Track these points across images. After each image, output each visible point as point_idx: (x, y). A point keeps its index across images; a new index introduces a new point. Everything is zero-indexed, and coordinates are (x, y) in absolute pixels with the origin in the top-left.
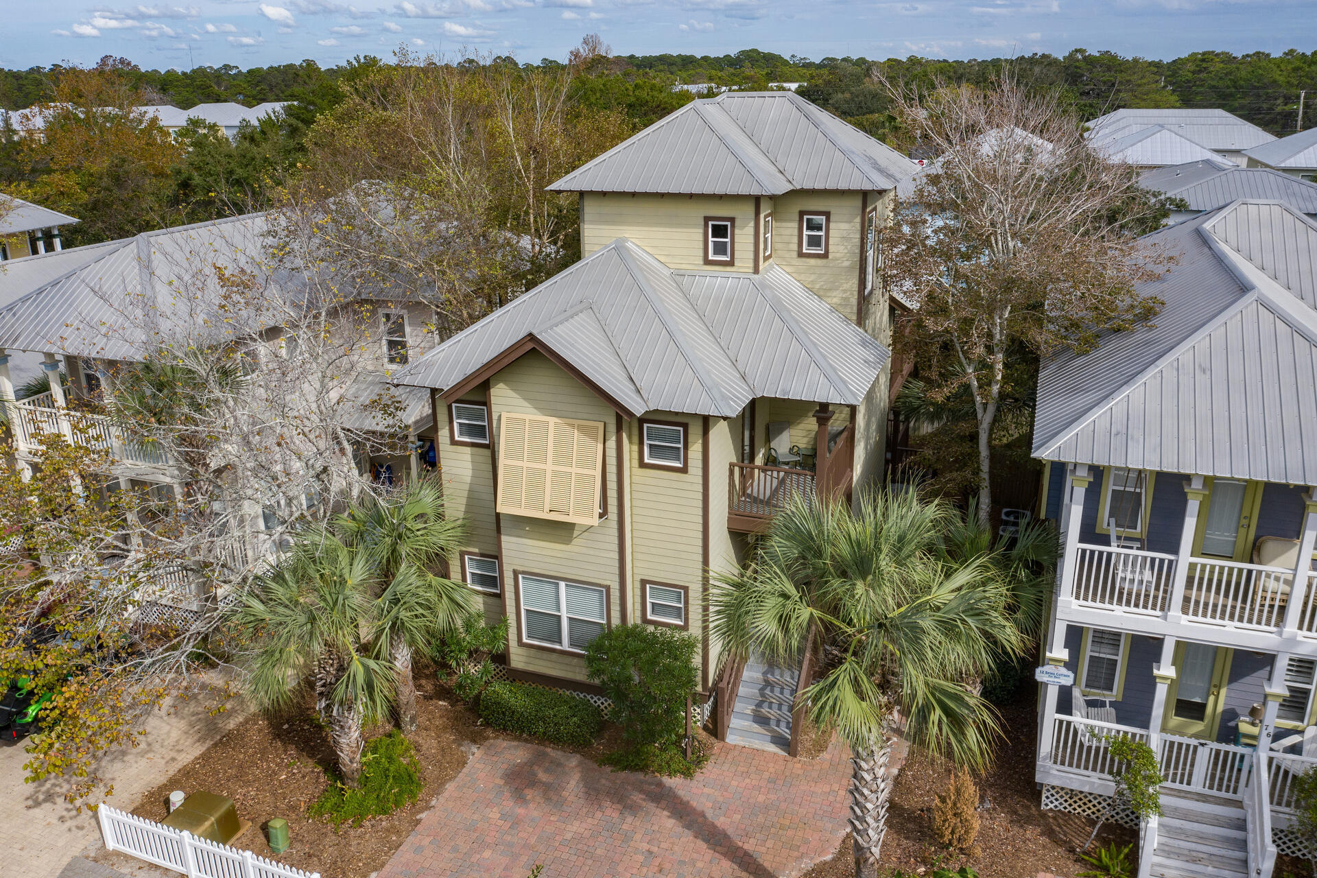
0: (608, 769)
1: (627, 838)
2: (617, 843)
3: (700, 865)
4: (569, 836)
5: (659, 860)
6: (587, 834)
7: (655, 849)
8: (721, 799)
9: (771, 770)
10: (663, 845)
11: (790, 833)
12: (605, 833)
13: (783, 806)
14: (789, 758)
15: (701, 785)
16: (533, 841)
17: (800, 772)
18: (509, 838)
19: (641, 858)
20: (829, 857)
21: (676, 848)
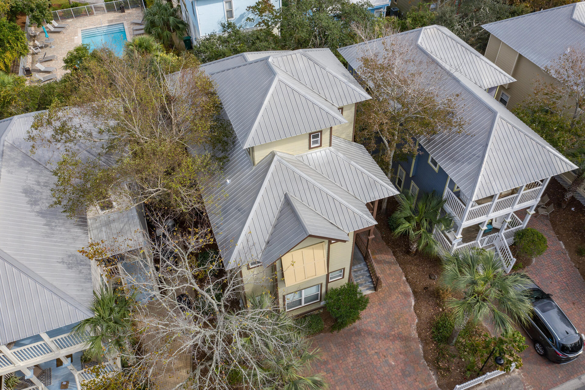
0: (335, 332)
1: (366, 353)
2: (365, 356)
3: (391, 347)
4: (351, 364)
5: (381, 353)
6: (355, 360)
7: (376, 351)
8: (374, 321)
9: (376, 300)
10: (377, 347)
11: (401, 319)
12: (359, 356)
13: (391, 310)
14: (376, 292)
15: (365, 320)
16: (344, 374)
17: (383, 296)
18: (337, 378)
19: (376, 357)
20: (417, 321)
21: (381, 346)
